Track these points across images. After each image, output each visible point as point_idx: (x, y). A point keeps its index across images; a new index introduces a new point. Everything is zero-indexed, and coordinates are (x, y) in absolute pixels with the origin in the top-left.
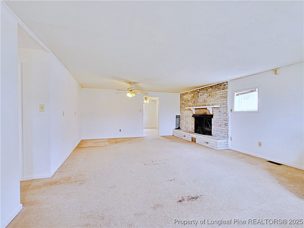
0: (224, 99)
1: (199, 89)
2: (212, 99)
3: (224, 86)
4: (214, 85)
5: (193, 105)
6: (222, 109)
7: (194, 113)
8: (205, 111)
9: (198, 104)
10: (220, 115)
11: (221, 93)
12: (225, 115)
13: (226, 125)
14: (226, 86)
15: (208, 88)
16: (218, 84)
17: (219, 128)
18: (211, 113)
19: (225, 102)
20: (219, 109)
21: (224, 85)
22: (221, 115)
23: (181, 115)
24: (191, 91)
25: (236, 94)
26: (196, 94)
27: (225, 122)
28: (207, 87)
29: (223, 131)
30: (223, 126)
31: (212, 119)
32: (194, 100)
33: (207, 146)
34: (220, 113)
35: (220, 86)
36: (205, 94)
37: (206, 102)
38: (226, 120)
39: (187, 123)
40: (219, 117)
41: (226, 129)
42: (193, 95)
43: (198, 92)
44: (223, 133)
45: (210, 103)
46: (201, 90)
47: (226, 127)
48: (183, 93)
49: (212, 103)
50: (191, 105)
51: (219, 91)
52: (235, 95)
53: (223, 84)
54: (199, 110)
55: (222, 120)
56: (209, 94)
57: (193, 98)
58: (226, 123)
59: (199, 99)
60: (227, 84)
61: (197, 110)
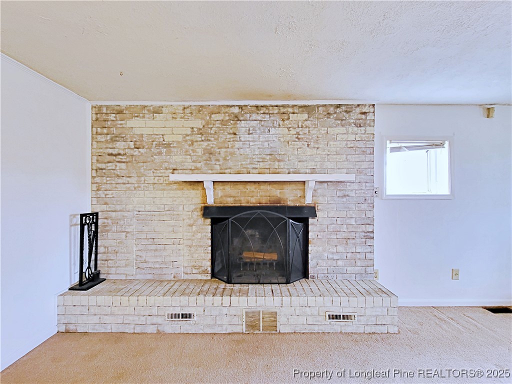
0: (363, 157)
1: (240, 107)
2: (309, 151)
3: (364, 116)
4: (318, 106)
5: (199, 165)
6: (356, 186)
7: (210, 201)
8: (276, 192)
9: (230, 164)
10: (346, 208)
11: (352, 137)
12: (364, 206)
13: (369, 235)
14: (369, 117)
15: (290, 110)
16: (339, 106)
17: (340, 249)
18: (308, 201)
19: (365, 165)
20: (341, 186)
21: (365, 113)
22: (352, 206)
23: (105, 207)
24: (187, 104)
25: (389, 145)
26: (223, 122)
27: (363, 228)
28: (283, 106)
29: (358, 256)
30: (358, 241)
31: (311, 220)
32: (205, 144)
33: (349, 330)
34: (345, 199)
35: (347, 112)
36: (273, 131)
37: (279, 161)
38: (369, 222)
39: (153, 247)
40: (344, 214)
41: (369, 249)
42: (198, 124)
43: (237, 118)
44: (359, 263)
45: (300, 166)
46: (251, 112)
47: (369, 242)
48: (124, 104)
49: (311, 165)
50: (191, 165)
51: (342, 130)
52: (388, 150)
53: (358, 110)
54: (241, 187)
55: (353, 221)
56: (298, 133)
57: (199, 137)
58: (369, 232)
59: (237, 145)
60: (372, 110)
61: (228, 189)
